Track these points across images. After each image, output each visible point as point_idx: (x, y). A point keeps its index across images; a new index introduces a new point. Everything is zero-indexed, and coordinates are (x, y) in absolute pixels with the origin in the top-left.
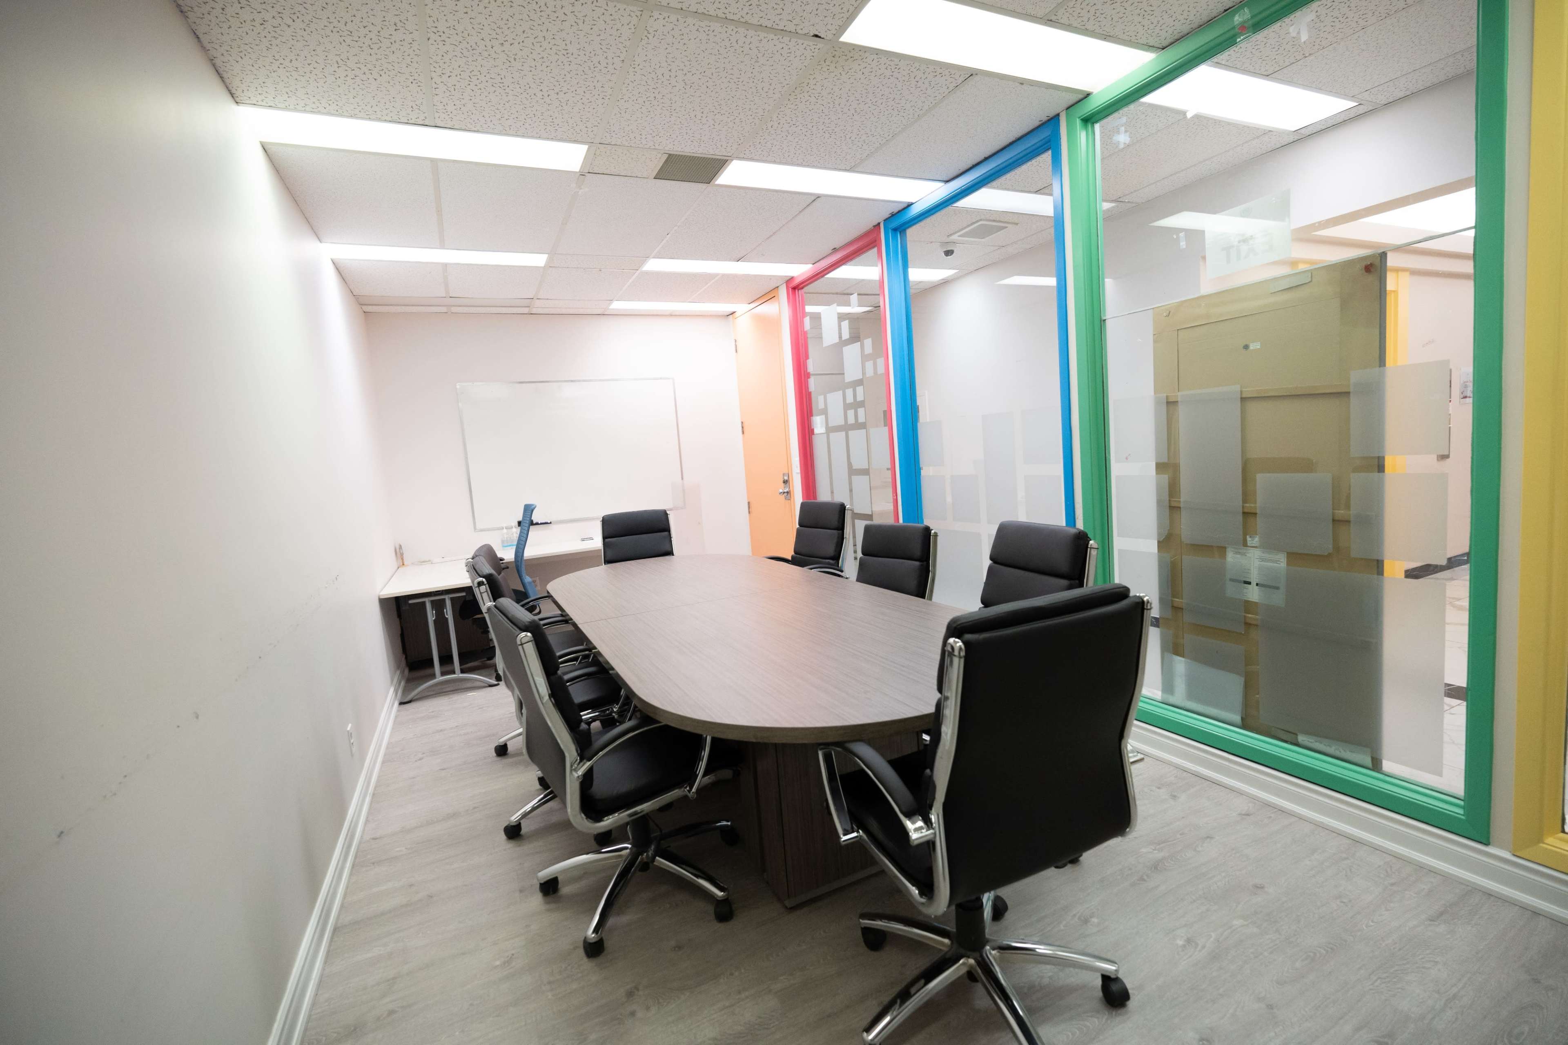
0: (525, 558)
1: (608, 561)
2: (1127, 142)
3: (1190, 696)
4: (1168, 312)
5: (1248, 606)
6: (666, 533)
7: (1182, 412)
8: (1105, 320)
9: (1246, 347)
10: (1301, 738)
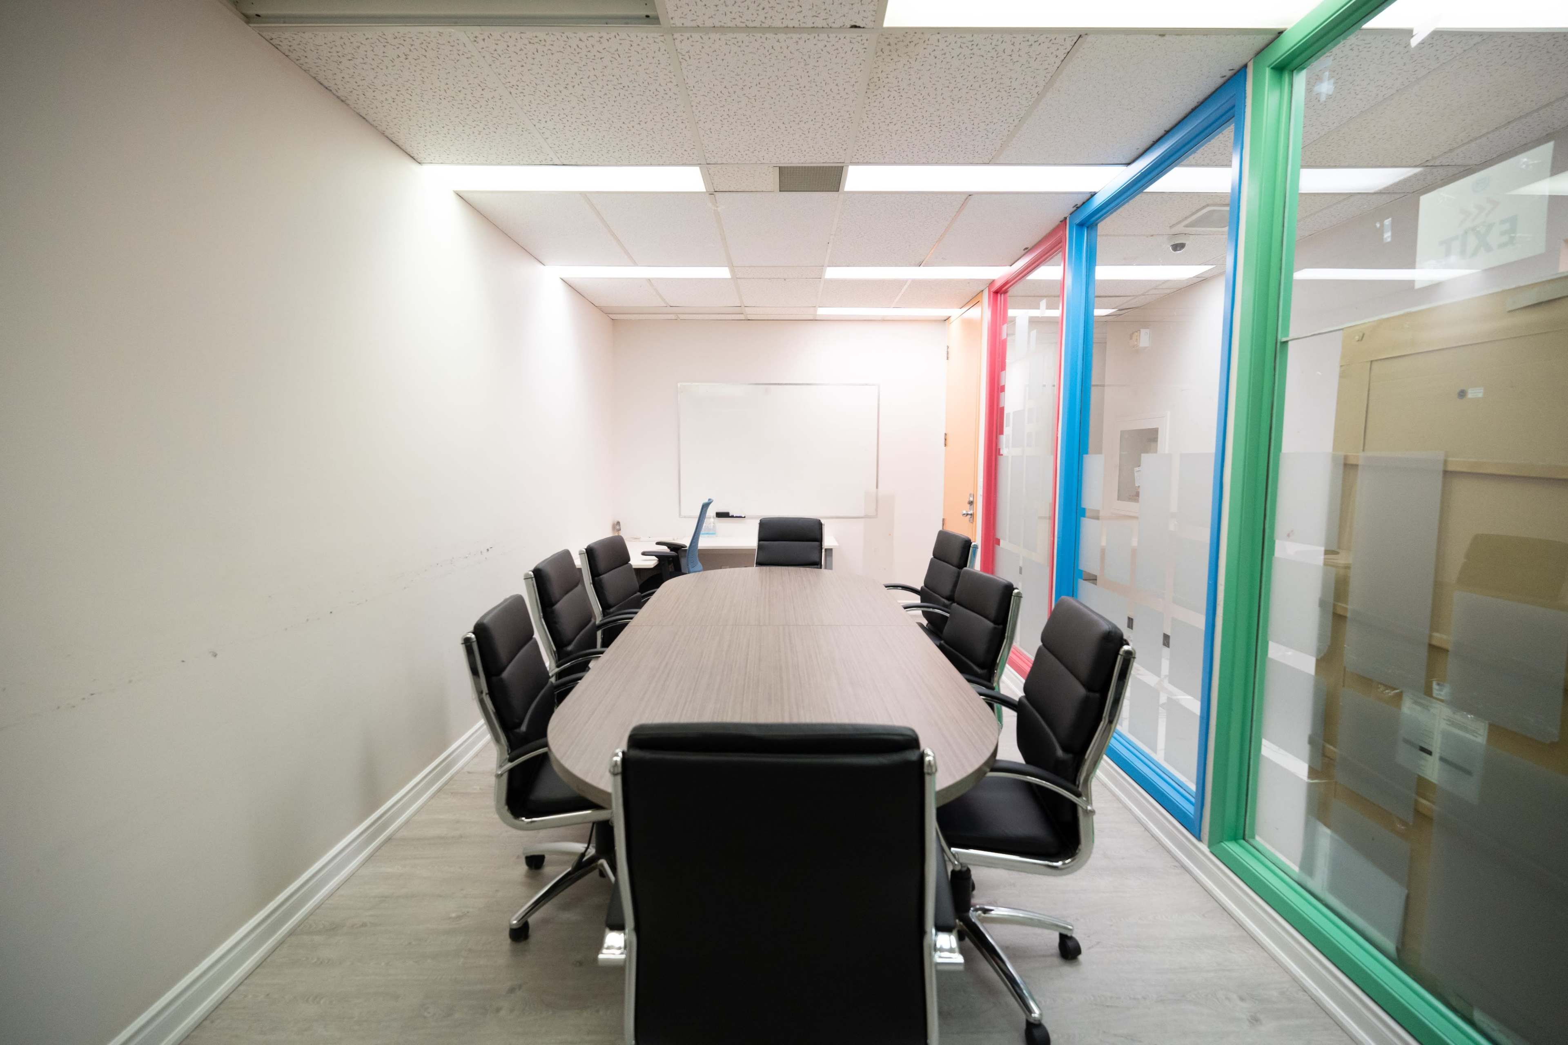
0: (699, 548)
1: (760, 564)
2: (1330, 93)
3: (1334, 888)
4: (1361, 335)
5: (1423, 786)
6: (817, 543)
7: (1364, 483)
8: (1286, 342)
9: (1462, 394)
10: (1478, 1016)
